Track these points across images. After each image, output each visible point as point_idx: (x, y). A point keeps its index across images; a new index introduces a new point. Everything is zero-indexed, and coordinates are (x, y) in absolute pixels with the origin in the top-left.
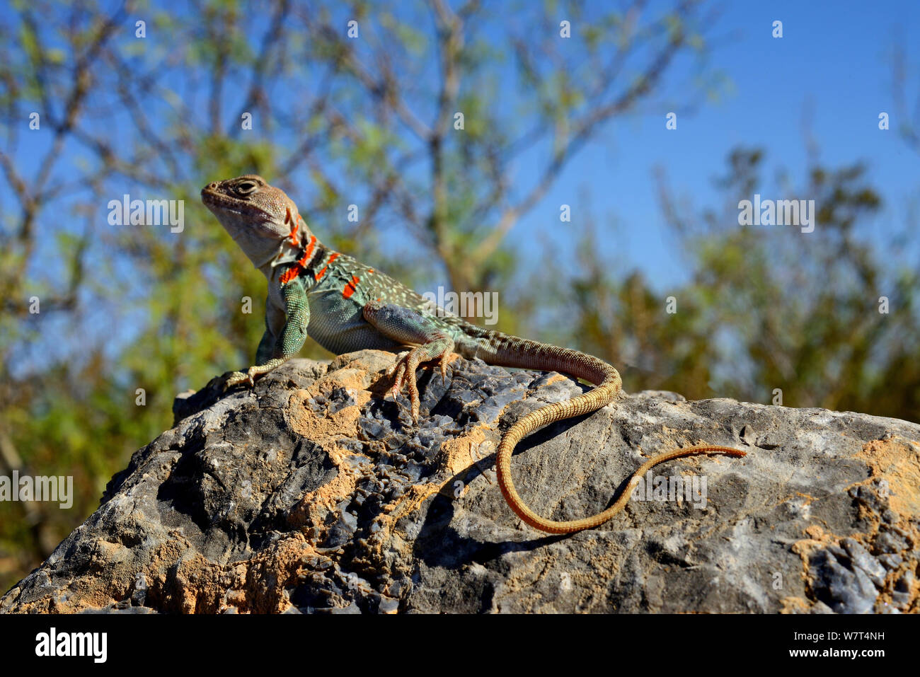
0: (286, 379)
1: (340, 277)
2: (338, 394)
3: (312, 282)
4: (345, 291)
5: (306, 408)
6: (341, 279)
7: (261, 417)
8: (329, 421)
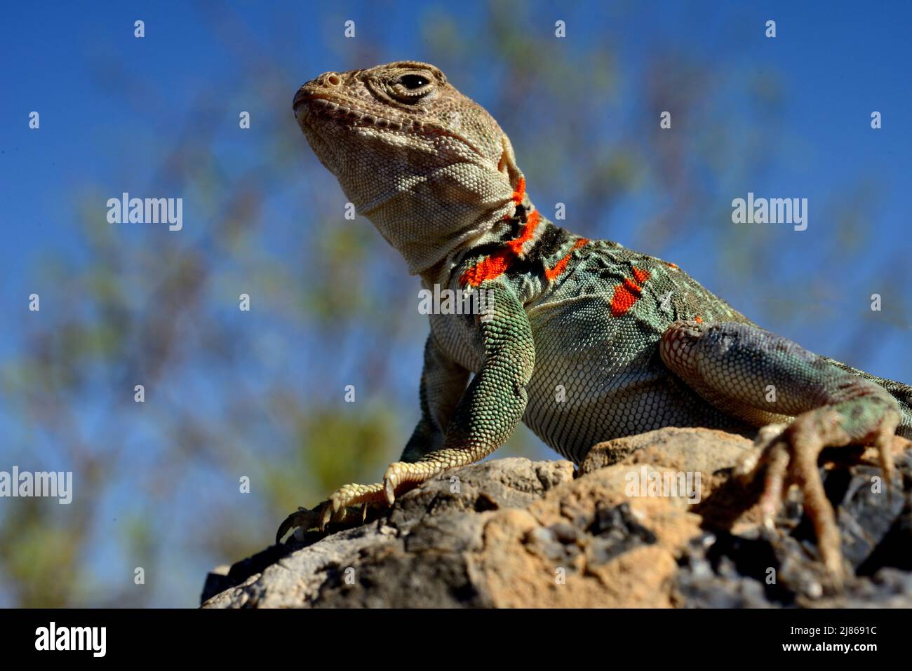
0: (472, 492)
1: (602, 270)
2: (609, 518)
3: (539, 284)
4: (616, 298)
5: (528, 552)
6: (606, 275)
7: (408, 575)
8: (591, 583)
